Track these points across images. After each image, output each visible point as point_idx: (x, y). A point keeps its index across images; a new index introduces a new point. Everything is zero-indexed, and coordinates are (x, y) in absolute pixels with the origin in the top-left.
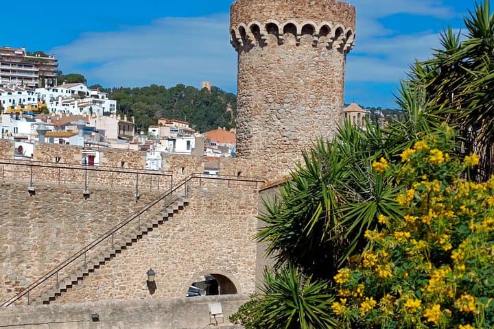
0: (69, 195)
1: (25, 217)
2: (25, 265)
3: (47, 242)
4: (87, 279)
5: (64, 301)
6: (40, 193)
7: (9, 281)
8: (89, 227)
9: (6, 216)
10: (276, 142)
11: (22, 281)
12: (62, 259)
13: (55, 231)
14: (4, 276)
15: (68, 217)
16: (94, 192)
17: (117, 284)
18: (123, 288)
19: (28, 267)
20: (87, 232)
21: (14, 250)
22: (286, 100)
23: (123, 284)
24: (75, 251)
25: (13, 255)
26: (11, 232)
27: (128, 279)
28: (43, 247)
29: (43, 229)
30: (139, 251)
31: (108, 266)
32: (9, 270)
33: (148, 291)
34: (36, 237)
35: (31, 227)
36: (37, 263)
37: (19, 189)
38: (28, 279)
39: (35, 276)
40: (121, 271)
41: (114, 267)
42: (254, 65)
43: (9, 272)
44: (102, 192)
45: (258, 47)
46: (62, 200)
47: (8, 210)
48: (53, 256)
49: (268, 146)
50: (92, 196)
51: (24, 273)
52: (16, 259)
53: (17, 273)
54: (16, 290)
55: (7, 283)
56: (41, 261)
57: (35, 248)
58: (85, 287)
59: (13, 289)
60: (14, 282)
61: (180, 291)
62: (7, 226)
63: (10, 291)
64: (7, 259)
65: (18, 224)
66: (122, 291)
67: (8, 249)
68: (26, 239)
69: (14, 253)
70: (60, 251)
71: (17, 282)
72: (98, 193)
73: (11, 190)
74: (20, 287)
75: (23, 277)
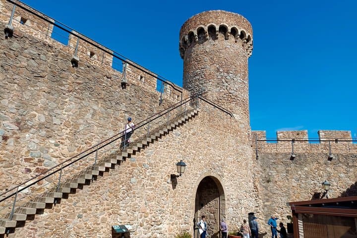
0: (109, 79)
1: (63, 88)
2: (53, 142)
3: (81, 121)
4: (124, 164)
5: (99, 187)
6: (83, 68)
7: (30, 157)
8: (122, 117)
9: (41, 79)
10: (225, 96)
11: (46, 161)
12: (94, 143)
13: (92, 111)
14: (25, 149)
15: (105, 101)
16: (130, 85)
17: (148, 174)
18: (153, 179)
19: (56, 145)
20: (119, 120)
21: (43, 120)
22: (231, 72)
23: (153, 175)
24: (107, 137)
25: (41, 126)
26: (43, 100)
27: (158, 171)
28: (77, 125)
29: (80, 106)
30: (166, 145)
31: (143, 154)
32: (33, 144)
33: (171, 186)
34: (70, 113)
35: (66, 100)
36: (67, 142)
37: (62, 56)
38: (54, 159)
39: (62, 157)
40: (153, 162)
41: (147, 156)
42: (207, 50)
43: (33, 146)
44: (136, 88)
45: (211, 40)
46: (102, 82)
47: (46, 74)
48: (85, 137)
49: (220, 98)
50: (128, 88)
51: (51, 150)
52: (43, 133)
53: (42, 150)
54: (38, 170)
55: (26, 160)
56: (72, 141)
57: (67, 125)
58: (121, 173)
59: (33, 169)
60: (36, 160)
61: (192, 188)
62: (39, 90)
63: (29, 171)
64: (32, 130)
65: (53, 92)
66: (152, 183)
67: (37, 118)
68: (59, 111)
69: (43, 124)
70: (93, 134)
71: (40, 161)
72: (133, 87)
73: (53, 53)
74: (43, 167)
75: (48, 155)
